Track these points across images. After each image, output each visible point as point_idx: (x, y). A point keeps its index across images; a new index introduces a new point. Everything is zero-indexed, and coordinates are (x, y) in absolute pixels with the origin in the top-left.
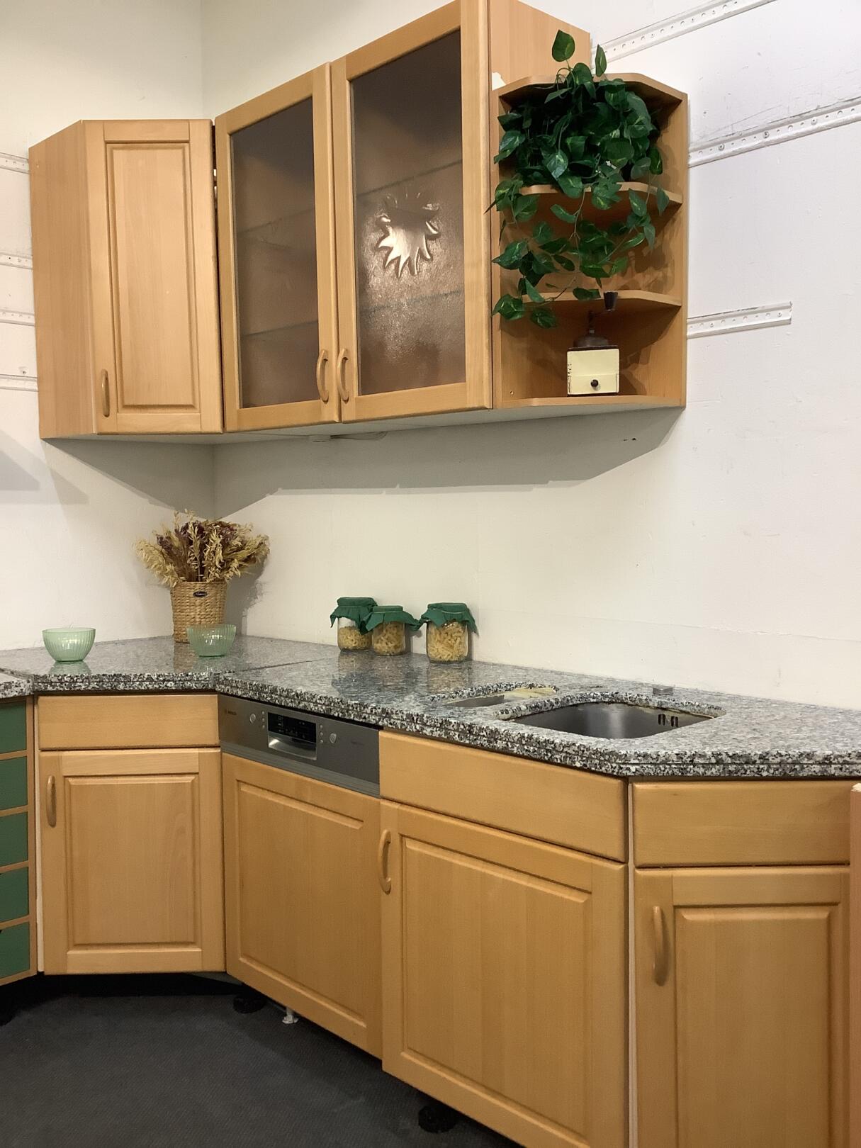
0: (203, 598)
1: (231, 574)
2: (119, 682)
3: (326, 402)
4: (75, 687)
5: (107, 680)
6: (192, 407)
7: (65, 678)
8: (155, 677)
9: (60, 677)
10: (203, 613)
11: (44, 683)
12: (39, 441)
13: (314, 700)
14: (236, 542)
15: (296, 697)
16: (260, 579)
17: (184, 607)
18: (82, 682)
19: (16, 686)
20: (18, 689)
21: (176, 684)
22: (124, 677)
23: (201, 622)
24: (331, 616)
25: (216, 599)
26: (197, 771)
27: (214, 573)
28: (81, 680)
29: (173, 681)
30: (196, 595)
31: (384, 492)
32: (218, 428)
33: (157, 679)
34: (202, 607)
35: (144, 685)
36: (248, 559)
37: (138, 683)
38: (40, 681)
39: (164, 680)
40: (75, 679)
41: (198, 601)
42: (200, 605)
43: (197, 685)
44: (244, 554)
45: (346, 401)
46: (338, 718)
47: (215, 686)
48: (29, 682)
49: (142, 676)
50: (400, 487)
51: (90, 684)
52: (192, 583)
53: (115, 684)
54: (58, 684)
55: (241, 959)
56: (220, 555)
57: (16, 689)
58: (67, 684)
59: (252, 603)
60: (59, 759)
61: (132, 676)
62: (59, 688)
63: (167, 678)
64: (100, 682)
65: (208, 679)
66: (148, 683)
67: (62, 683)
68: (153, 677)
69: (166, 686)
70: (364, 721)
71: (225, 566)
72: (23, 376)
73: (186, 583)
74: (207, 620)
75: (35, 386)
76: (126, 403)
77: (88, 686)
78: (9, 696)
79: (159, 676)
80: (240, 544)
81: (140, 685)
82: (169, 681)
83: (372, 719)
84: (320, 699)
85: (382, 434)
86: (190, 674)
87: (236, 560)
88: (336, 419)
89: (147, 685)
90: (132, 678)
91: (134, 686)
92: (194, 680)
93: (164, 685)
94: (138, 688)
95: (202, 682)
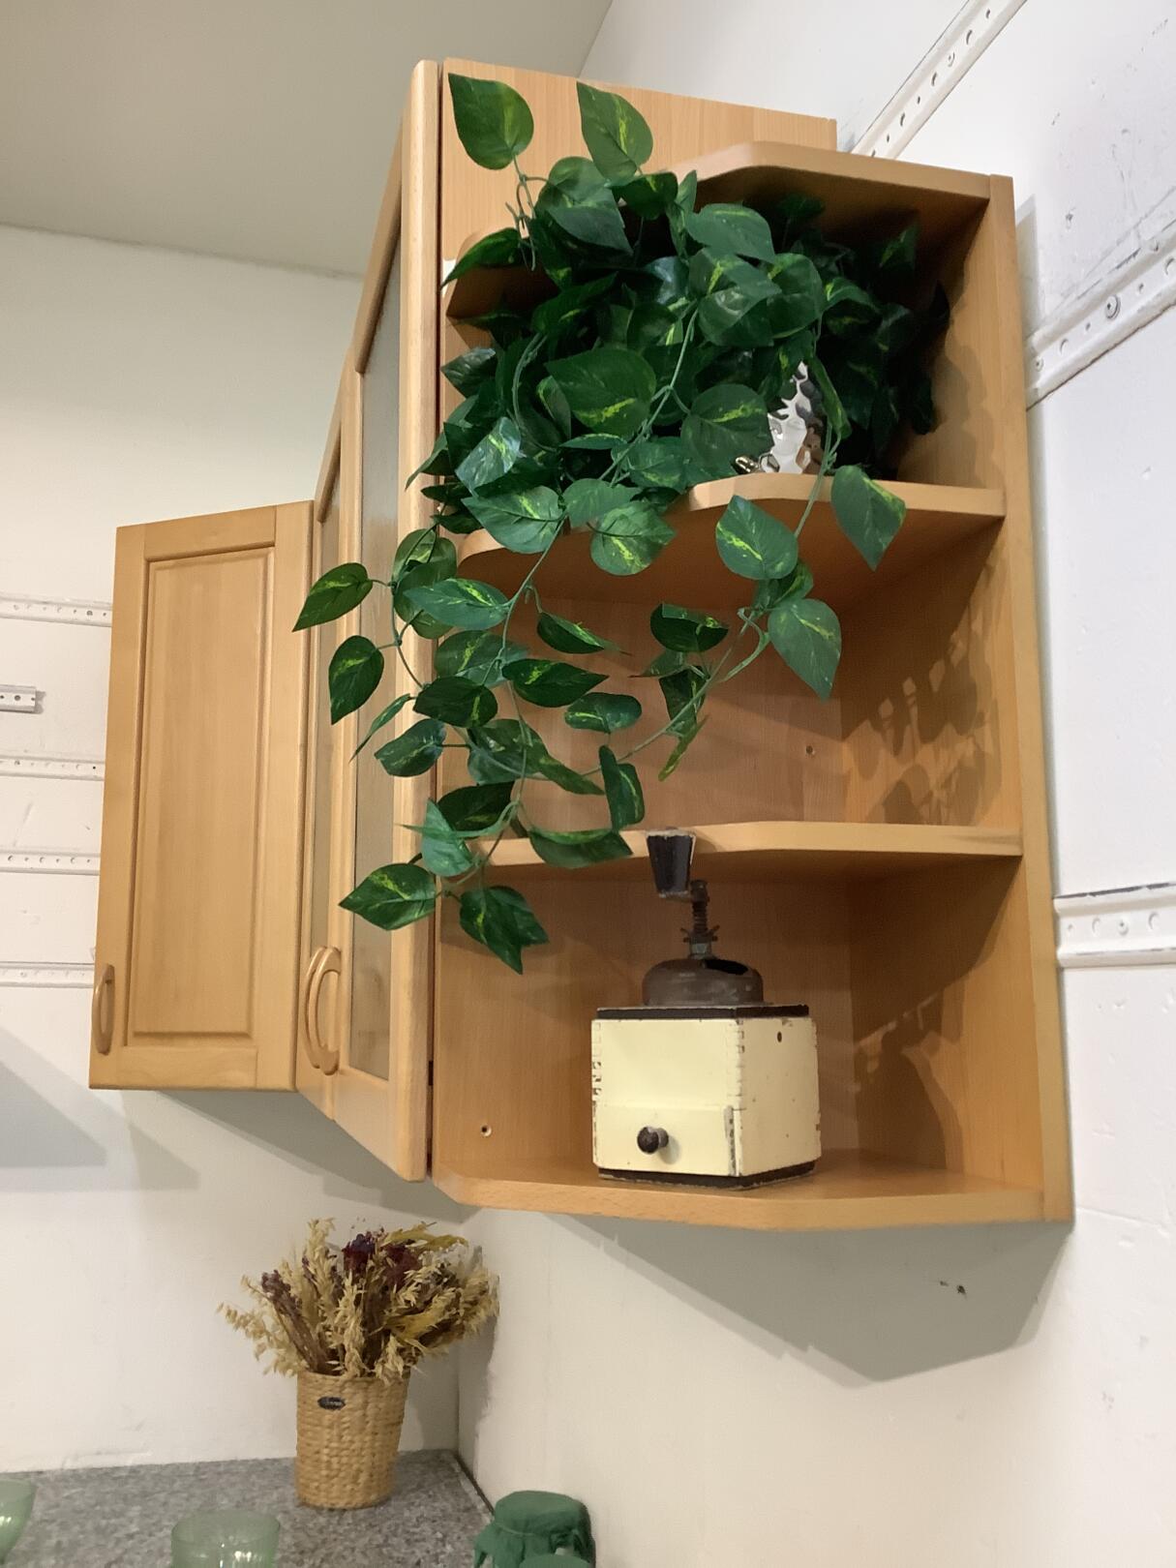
0: (335, 1412)
1: (388, 1365)
6: (245, 1036)
10: (333, 1445)
14: (408, 1295)
17: (307, 1425)
23: (329, 1462)
27: (350, 1363)
30: (322, 1403)
32: (285, 1083)
34: (335, 1432)
41: (329, 1415)
42: (330, 1427)
45: (332, 1074)
52: (318, 1376)
56: (354, 1329)
74: (344, 1460)
80: (415, 1300)
87: (395, 1337)
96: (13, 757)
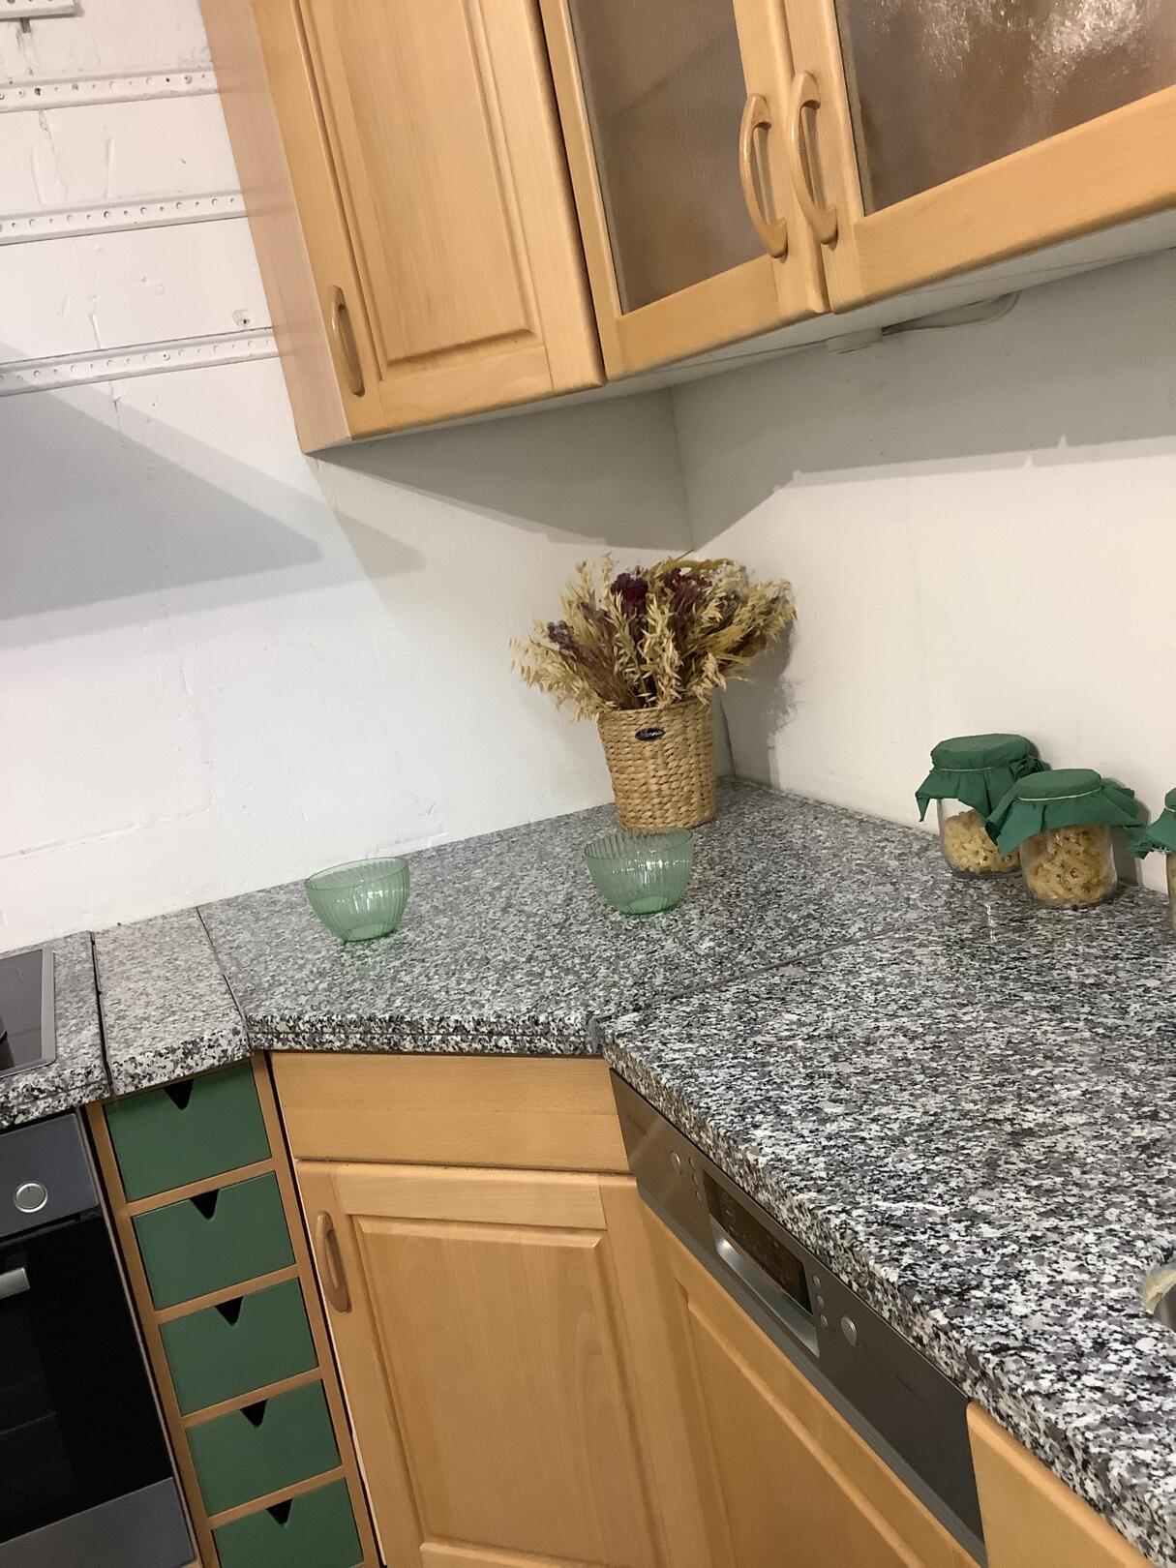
0: (656, 742)
1: (708, 684)
2: (402, 1036)
3: (783, 254)
5: (378, 1030)
7: (300, 1023)
8: (470, 1026)
9: (291, 1023)
10: (660, 773)
11: (264, 1033)
14: (711, 612)
16: (789, 674)
17: (623, 763)
19: (210, 1047)
20: (217, 1052)
21: (515, 1041)
22: (409, 1023)
23: (660, 790)
24: (917, 794)
25: (686, 739)
26: (602, 1225)
27: (668, 688)
28: (330, 1029)
29: (510, 1034)
30: (640, 736)
31: (1029, 462)
32: (588, 374)
34: (660, 761)
35: (453, 1042)
36: (747, 644)
37: (439, 1037)
38: (257, 1029)
39: (491, 1033)
40: (319, 1026)
41: (648, 748)
42: (654, 757)
43: (562, 1046)
44: (734, 633)
45: (833, 240)
47: (600, 1047)
48: (235, 1034)
49: (444, 1023)
50: (1071, 443)
52: (630, 712)
53: (396, 1037)
54: (290, 1037)
56: (671, 652)
57: (210, 1052)
58: (307, 1036)
59: (780, 722)
60: (330, 1180)
61: (426, 1023)
62: (293, 1044)
63: (496, 1028)
64: (365, 1033)
65: (583, 1033)
66: (459, 1038)
67: (297, 1035)
68: (466, 1025)
69: (496, 1046)
70: (919, 1348)
71: (688, 669)
72: (245, 330)
73: (618, 713)
74: (673, 785)
75: (271, 346)
76: (392, 356)
77: (346, 1043)
78: (199, 1069)
79: (479, 1023)
80: (719, 616)
81: (443, 1041)
82: (500, 1034)
85: (1006, 300)
86: (542, 1019)
87: (710, 655)
88: (815, 304)
89: (457, 1043)
90: (425, 1028)
91: (431, 1042)
92: (553, 1035)
93: (493, 1043)
94: (441, 1048)
95: (572, 1038)
96: (65, 81)
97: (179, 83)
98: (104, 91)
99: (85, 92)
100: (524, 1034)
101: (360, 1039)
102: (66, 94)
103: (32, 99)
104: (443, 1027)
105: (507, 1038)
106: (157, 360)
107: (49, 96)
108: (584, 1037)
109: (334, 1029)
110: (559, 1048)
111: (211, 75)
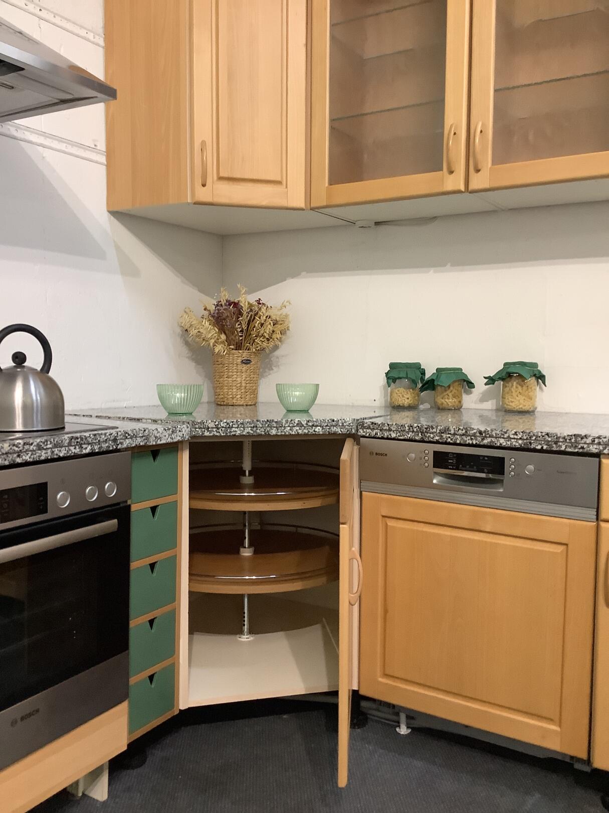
0: (248, 365)
2: (271, 427)
3: (449, 173)
4: (231, 432)
5: (261, 426)
6: (279, 183)
7: (222, 423)
8: (304, 423)
9: (217, 423)
11: (201, 428)
12: (106, 214)
13: (506, 436)
15: (478, 435)
17: (231, 373)
18: (237, 428)
19: (180, 431)
21: (323, 429)
22: (276, 422)
23: (246, 386)
28: (237, 426)
29: (320, 426)
32: (303, 205)
33: (307, 424)
34: (248, 373)
35: (295, 430)
37: (290, 428)
38: (197, 426)
39: (313, 425)
40: (231, 425)
41: (245, 367)
42: (246, 372)
43: (342, 430)
45: (477, 171)
46: (541, 451)
47: (357, 430)
48: (188, 427)
51: (245, 429)
52: (240, 351)
53: (268, 429)
54: (214, 430)
55: (380, 679)
57: (179, 433)
58: (223, 429)
61: (284, 421)
62: (215, 433)
63: (315, 424)
64: (254, 427)
65: (351, 424)
66: (298, 428)
67: (218, 429)
69: (314, 431)
70: (581, 450)
73: (234, 351)
74: (251, 385)
75: (103, 159)
76: (222, 175)
77: (243, 431)
79: (308, 421)
82: (317, 426)
83: (594, 449)
84: (516, 434)
86: (336, 419)
89: (297, 430)
90: (283, 424)
91: (285, 430)
92: (339, 426)
93: (313, 430)
94: (289, 433)
95: (347, 427)
96: (52, 12)
97: (90, 36)
98: (64, 24)
99: (57, 20)
100: (326, 426)
101: (251, 430)
102: (50, 17)
103: (37, 11)
104: (292, 423)
105: (319, 428)
106: (62, 146)
107: (43, 14)
108: (352, 426)
109: (239, 425)
110: (341, 431)
111: (102, 39)
